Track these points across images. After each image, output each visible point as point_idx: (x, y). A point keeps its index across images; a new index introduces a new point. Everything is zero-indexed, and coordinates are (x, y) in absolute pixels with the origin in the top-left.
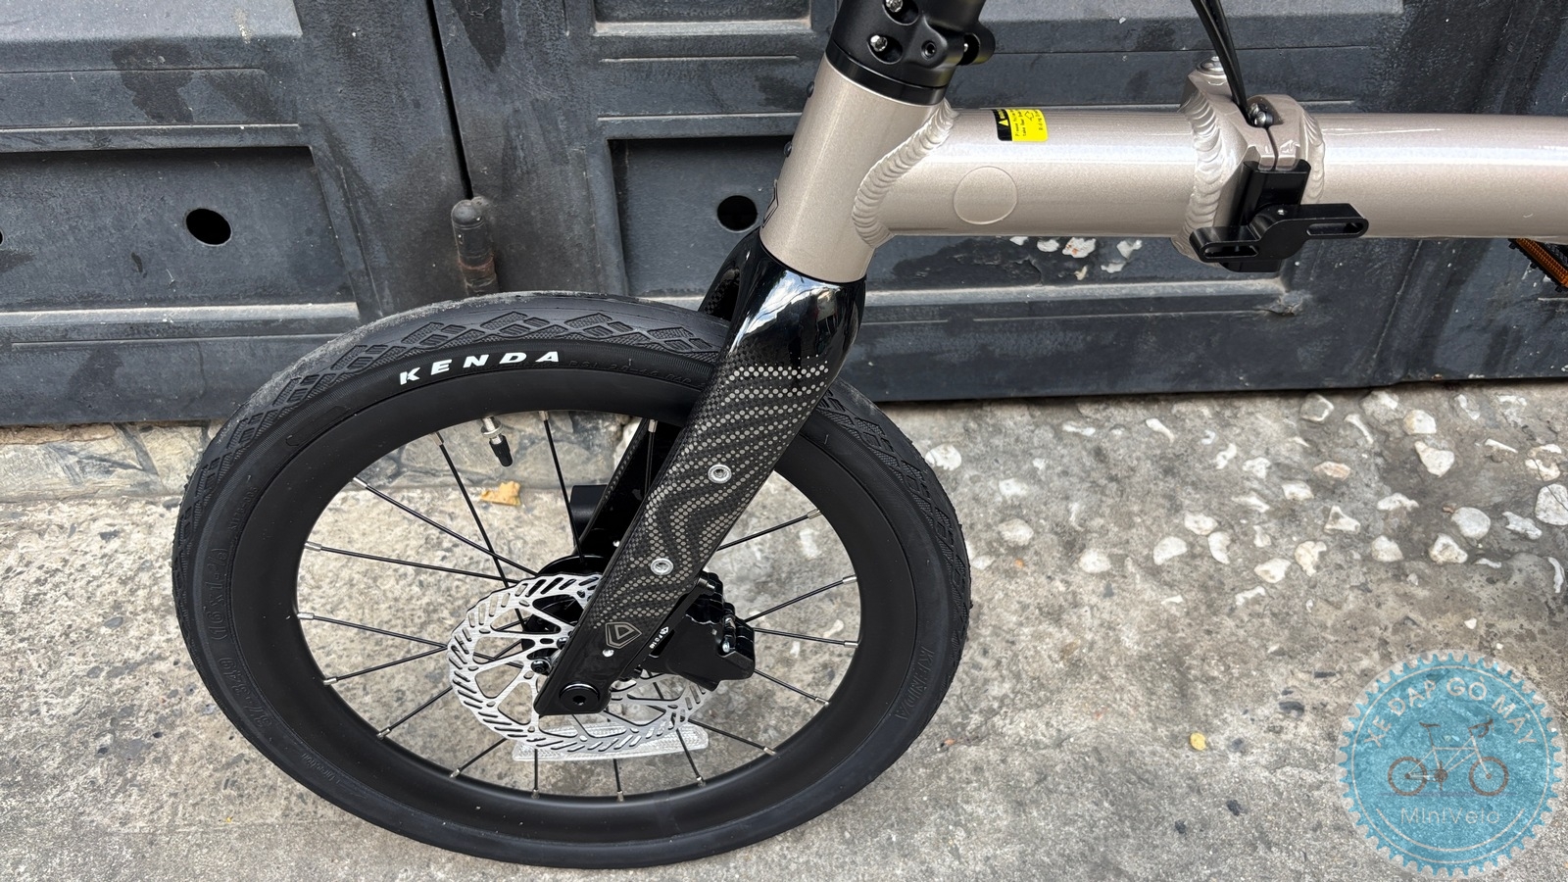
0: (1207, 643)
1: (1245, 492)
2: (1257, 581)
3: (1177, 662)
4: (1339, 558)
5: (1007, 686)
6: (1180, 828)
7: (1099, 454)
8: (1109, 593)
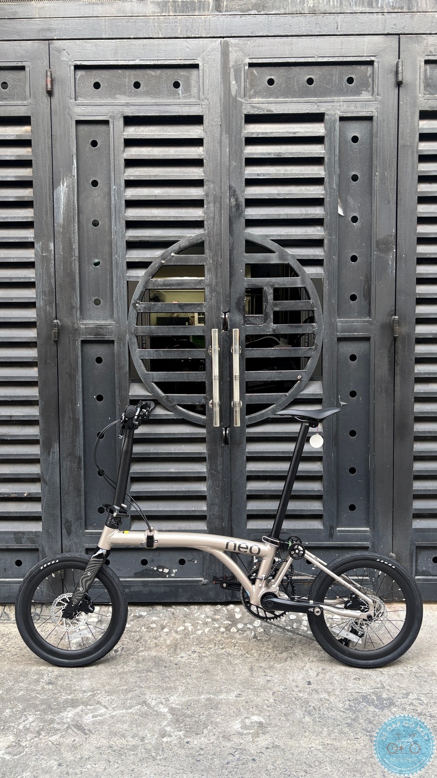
0: (183, 642)
1: (199, 620)
2: (196, 634)
3: (176, 646)
4: (212, 631)
5: (143, 648)
6: (165, 667)
7: (173, 614)
8: (167, 635)
